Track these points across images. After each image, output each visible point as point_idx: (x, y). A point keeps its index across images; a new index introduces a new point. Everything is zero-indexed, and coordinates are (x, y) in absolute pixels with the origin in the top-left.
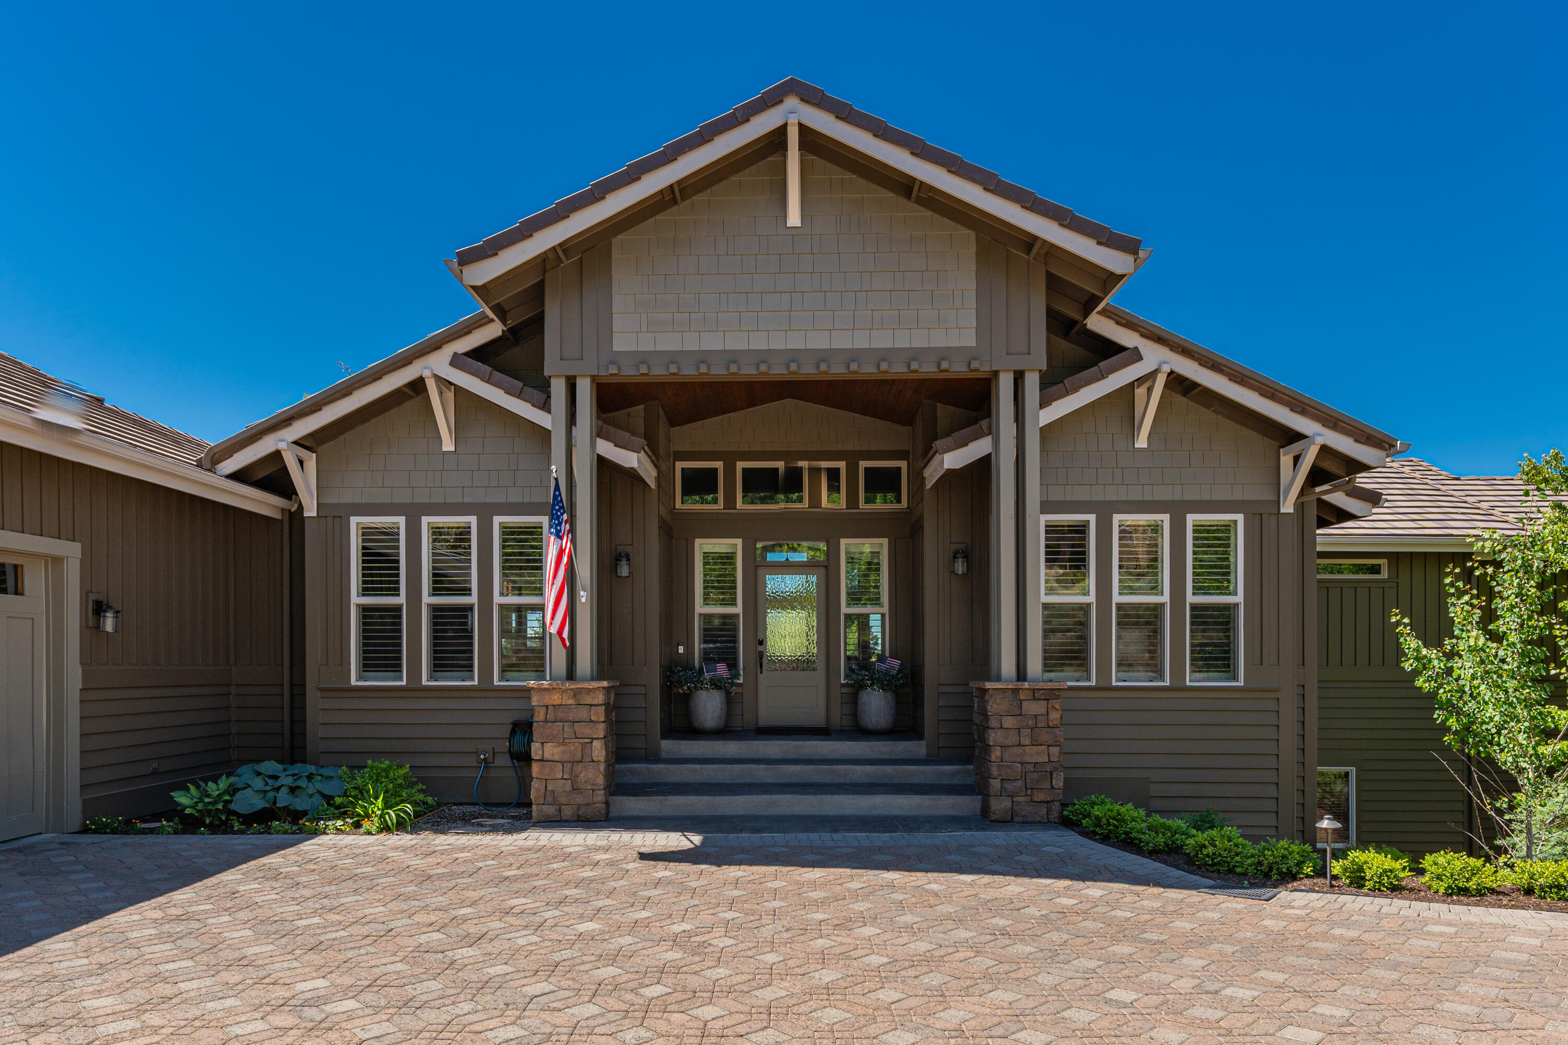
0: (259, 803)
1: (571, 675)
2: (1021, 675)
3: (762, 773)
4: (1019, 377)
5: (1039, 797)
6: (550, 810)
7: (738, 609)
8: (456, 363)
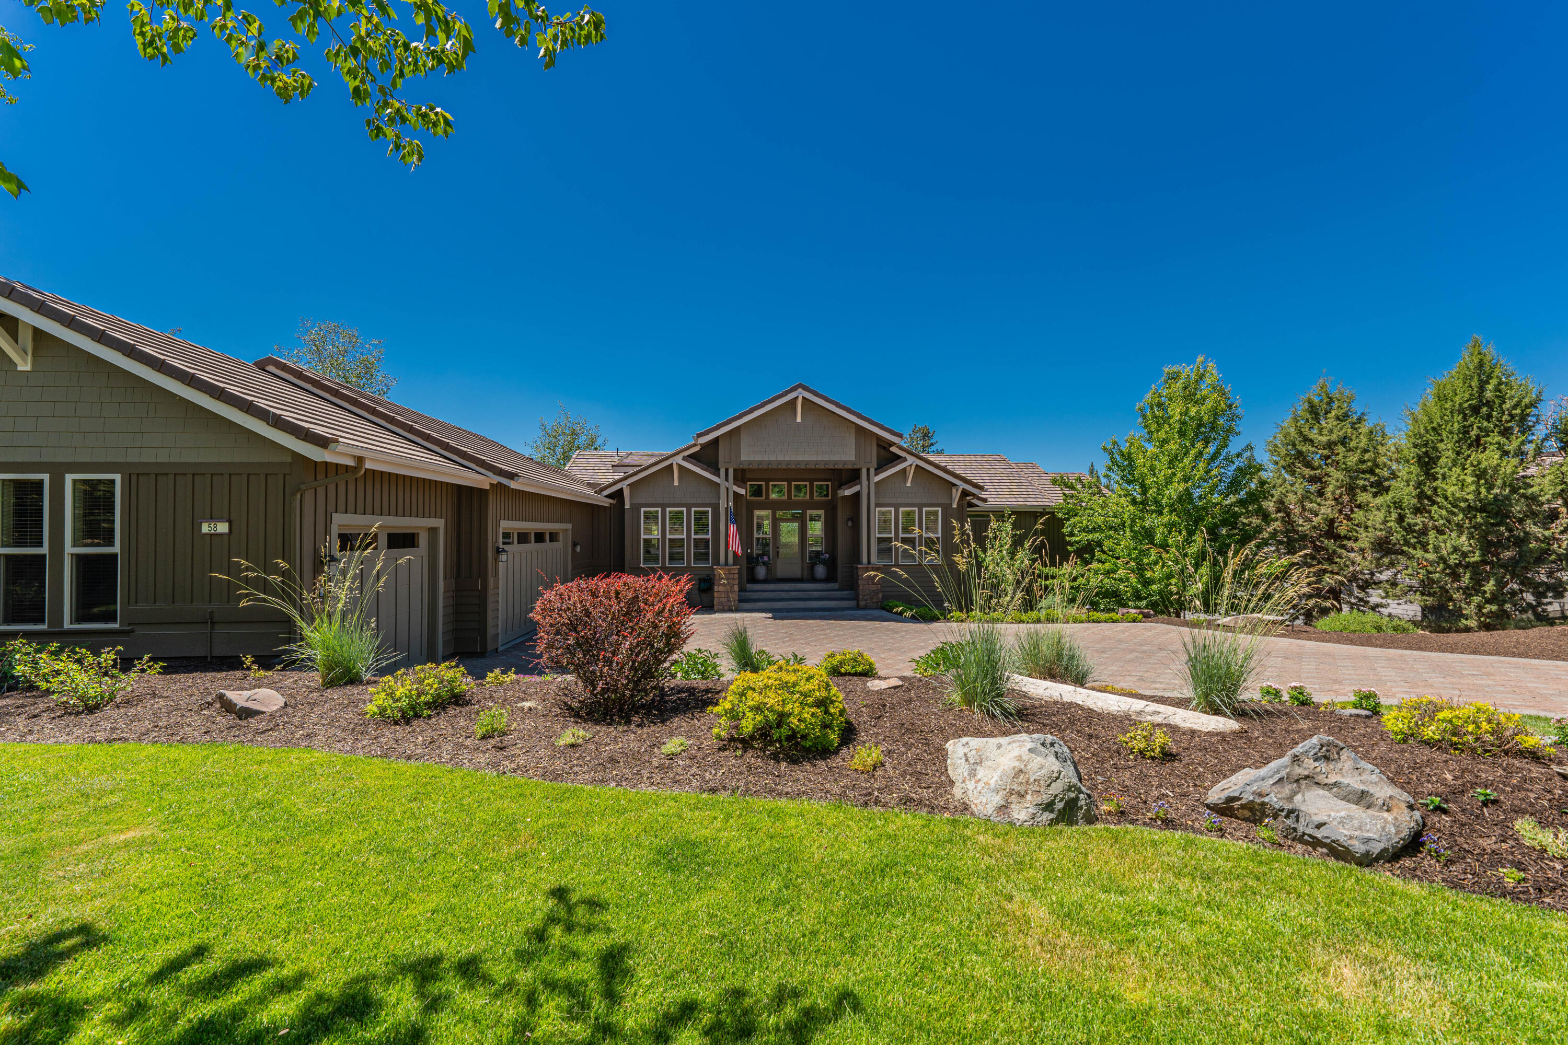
1: (726, 564)
2: (869, 562)
3: (784, 595)
4: (868, 470)
6: (720, 607)
7: (770, 536)
8: (684, 459)
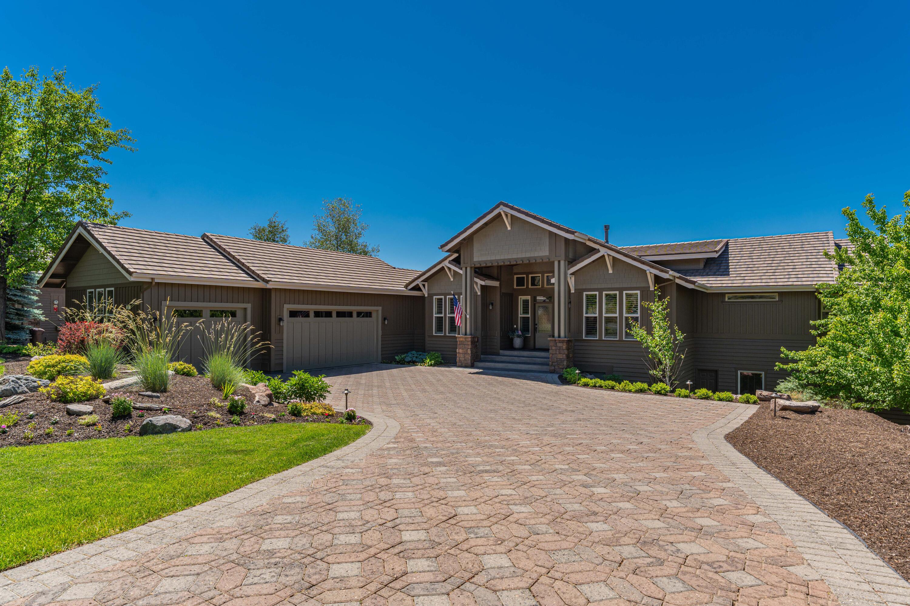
0: (410, 359)
1: (466, 334)
2: (559, 336)
3: (516, 359)
4: (559, 262)
5: (561, 367)
6: (460, 364)
7: (529, 316)
8: (449, 262)
